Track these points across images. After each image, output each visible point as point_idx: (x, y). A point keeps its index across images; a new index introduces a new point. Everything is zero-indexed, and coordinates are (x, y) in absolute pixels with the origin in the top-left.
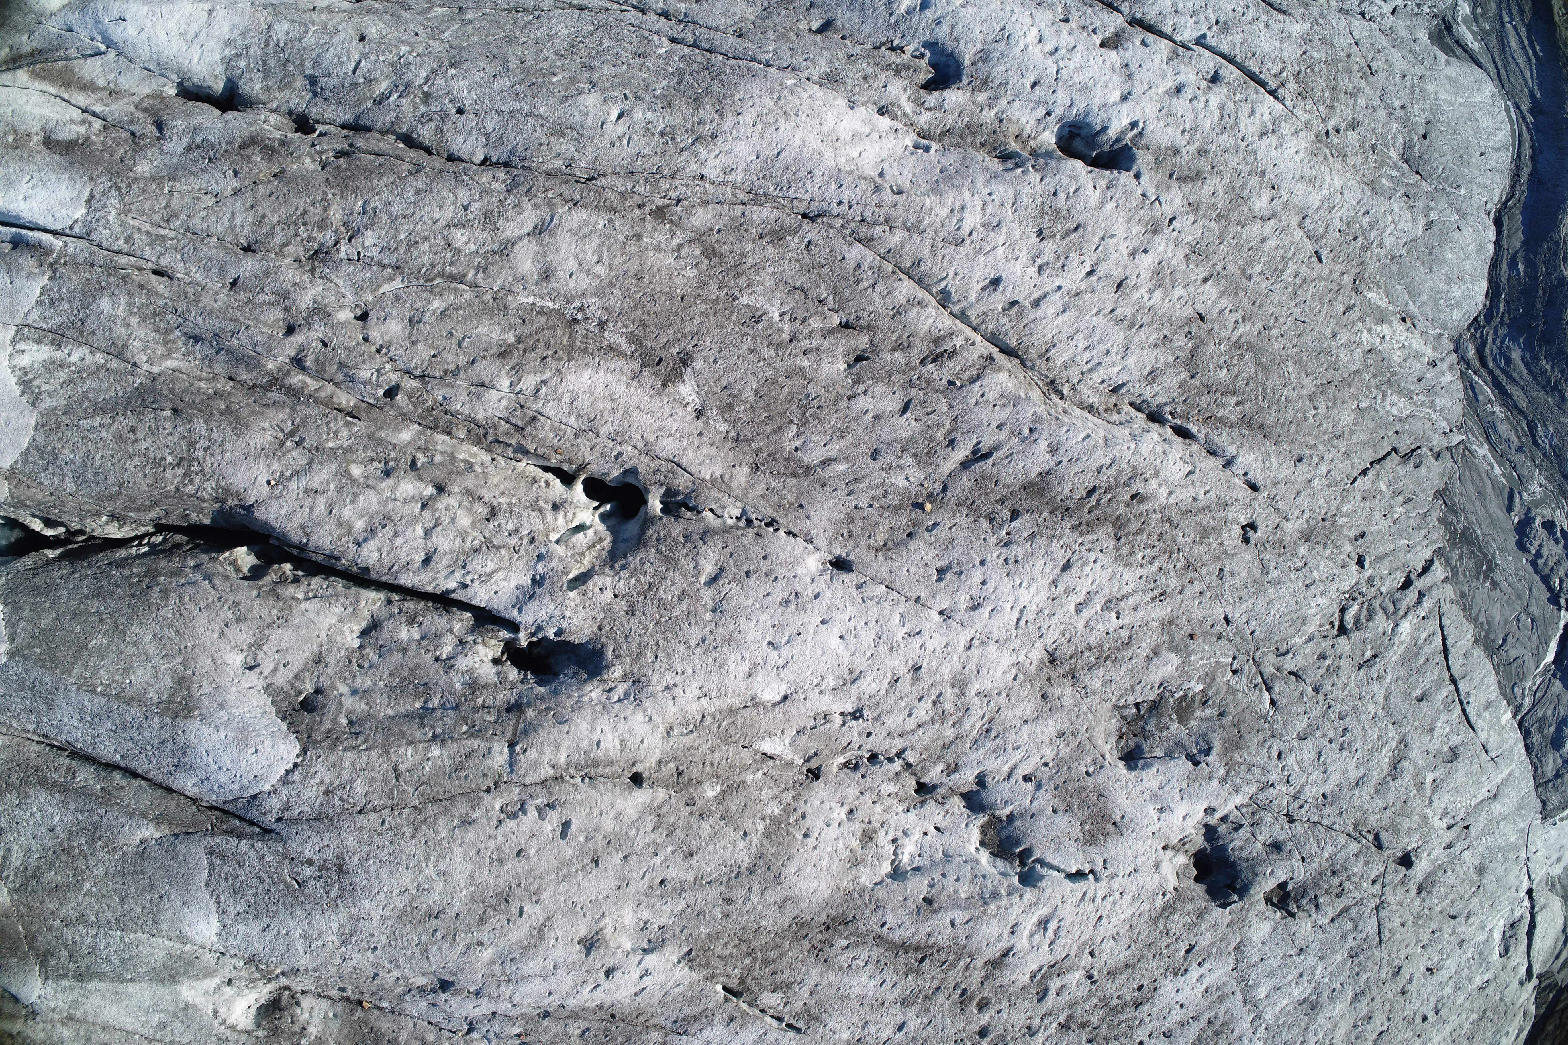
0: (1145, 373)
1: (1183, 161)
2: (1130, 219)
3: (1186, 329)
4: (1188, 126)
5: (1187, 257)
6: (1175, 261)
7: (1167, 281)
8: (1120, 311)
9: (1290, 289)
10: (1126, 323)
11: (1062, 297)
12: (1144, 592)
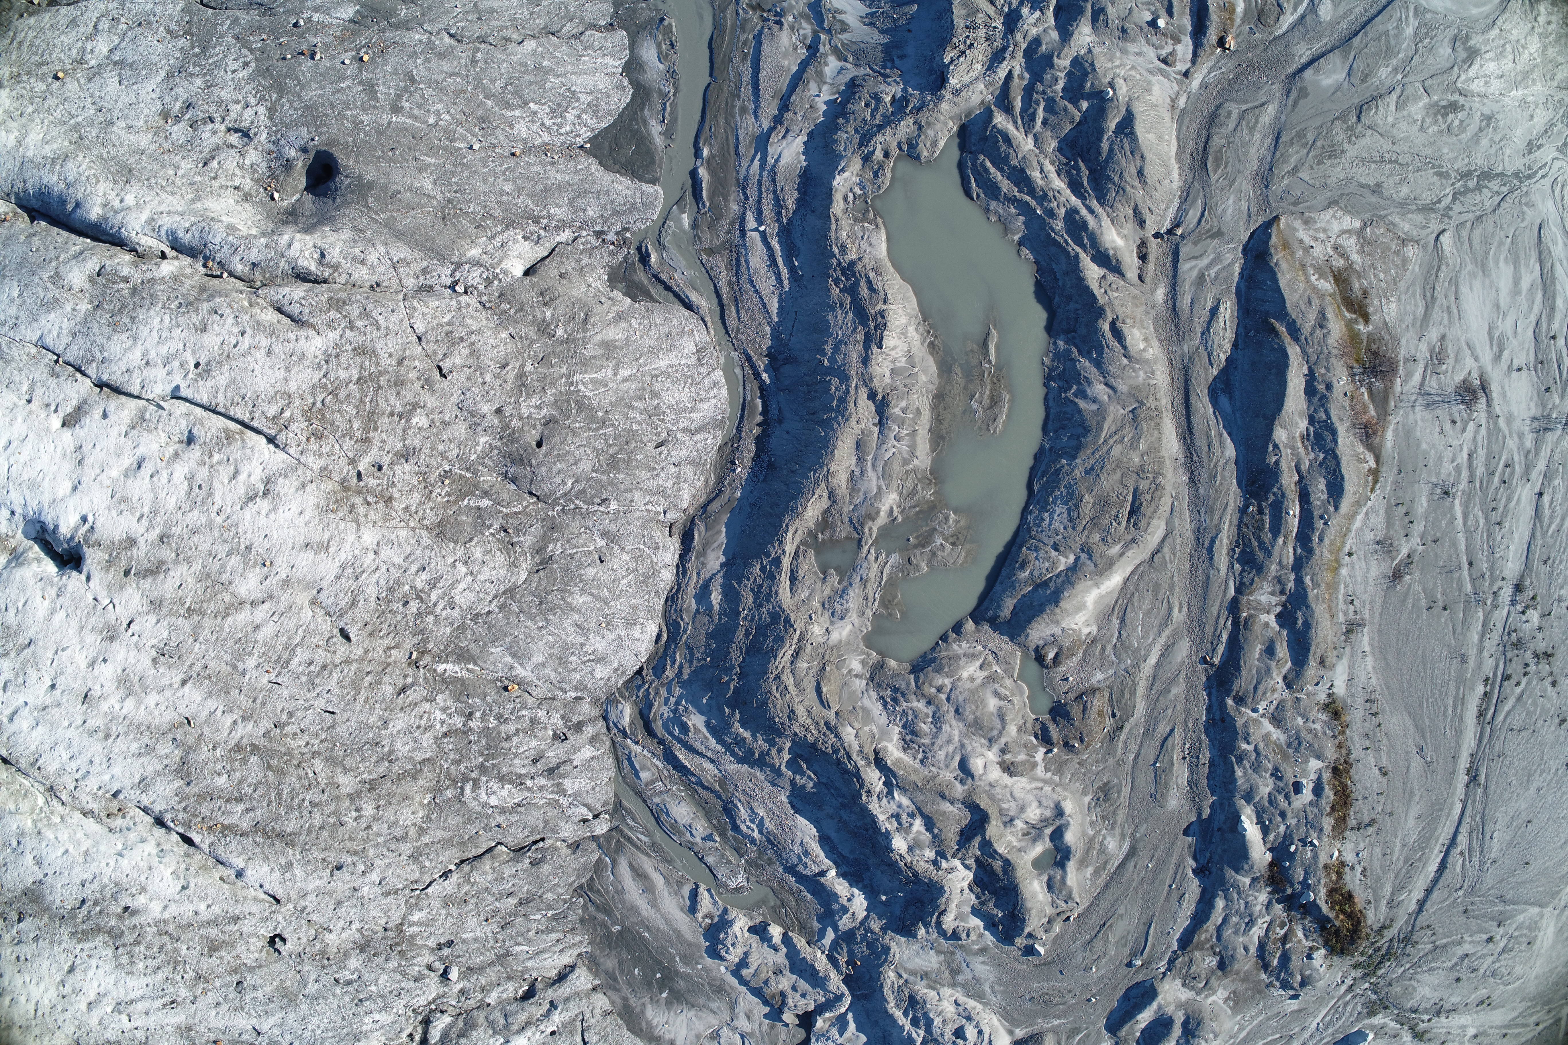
0: (136, 781)
1: (140, 552)
2: (82, 628)
3: (170, 736)
4: (146, 510)
5: (155, 661)
6: (139, 667)
7: (137, 688)
8: (91, 723)
9: (304, 679)
10: (101, 735)
11: (31, 713)
12: (153, 999)
